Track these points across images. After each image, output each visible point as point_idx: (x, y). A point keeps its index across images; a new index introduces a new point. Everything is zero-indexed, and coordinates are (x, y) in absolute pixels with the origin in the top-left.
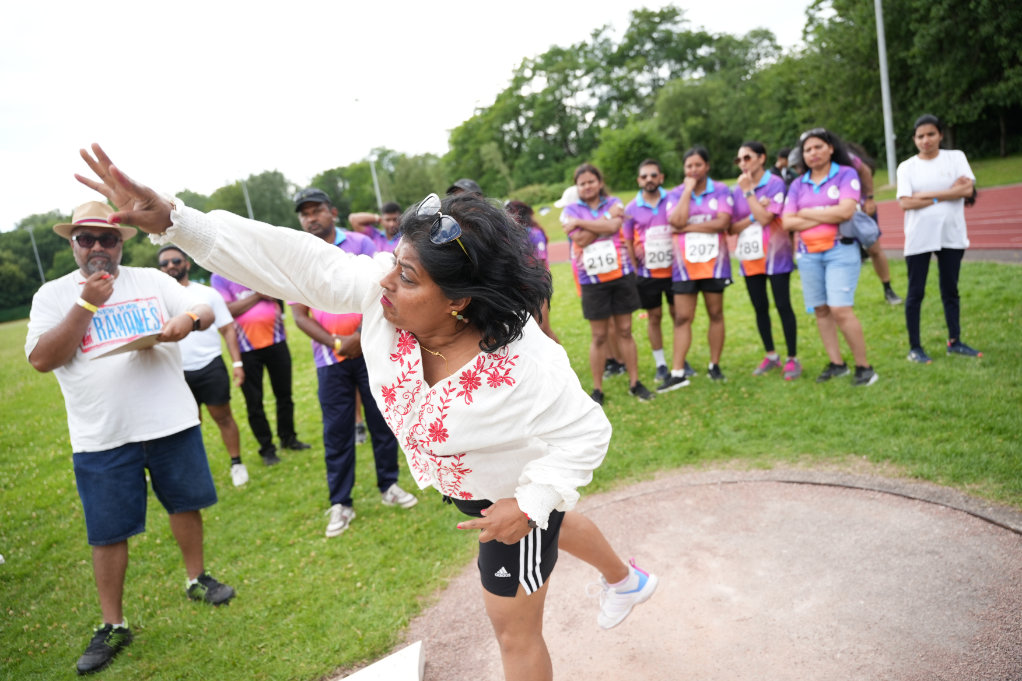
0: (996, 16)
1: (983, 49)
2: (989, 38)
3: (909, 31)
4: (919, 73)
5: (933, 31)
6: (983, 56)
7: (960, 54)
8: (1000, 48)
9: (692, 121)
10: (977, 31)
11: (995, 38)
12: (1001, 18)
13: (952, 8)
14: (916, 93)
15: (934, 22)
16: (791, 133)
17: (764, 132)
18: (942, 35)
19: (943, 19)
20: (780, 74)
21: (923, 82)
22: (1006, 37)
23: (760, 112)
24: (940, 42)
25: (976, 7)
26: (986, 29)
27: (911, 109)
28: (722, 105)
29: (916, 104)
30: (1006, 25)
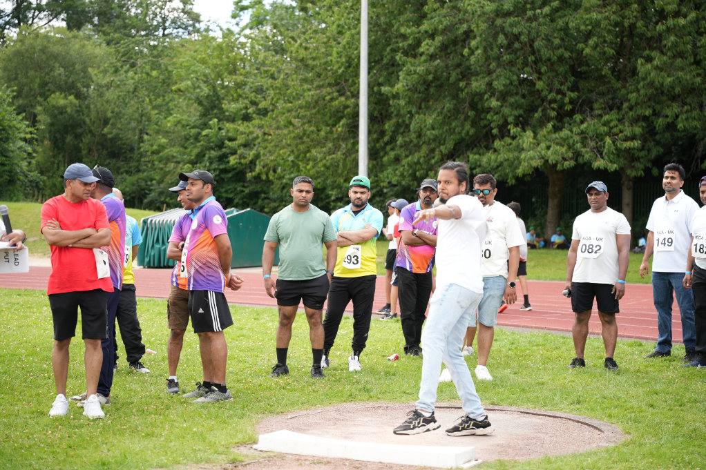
0: (490, 73)
1: (473, 106)
2: (481, 95)
3: (393, 59)
4: (398, 115)
5: (420, 69)
6: (471, 114)
7: (448, 105)
8: (489, 109)
9: (58, 99)
10: (468, 84)
11: (486, 96)
12: (494, 76)
13: (444, 47)
14: (393, 140)
15: (423, 58)
16: (213, 154)
17: (172, 144)
18: (430, 77)
19: (432, 57)
20: (203, 62)
21: (402, 127)
22: (497, 100)
23: (169, 112)
24: (428, 85)
25: (469, 56)
26: (477, 85)
27: (385, 159)
28: (108, 86)
29: (392, 154)
30: (498, 85)
